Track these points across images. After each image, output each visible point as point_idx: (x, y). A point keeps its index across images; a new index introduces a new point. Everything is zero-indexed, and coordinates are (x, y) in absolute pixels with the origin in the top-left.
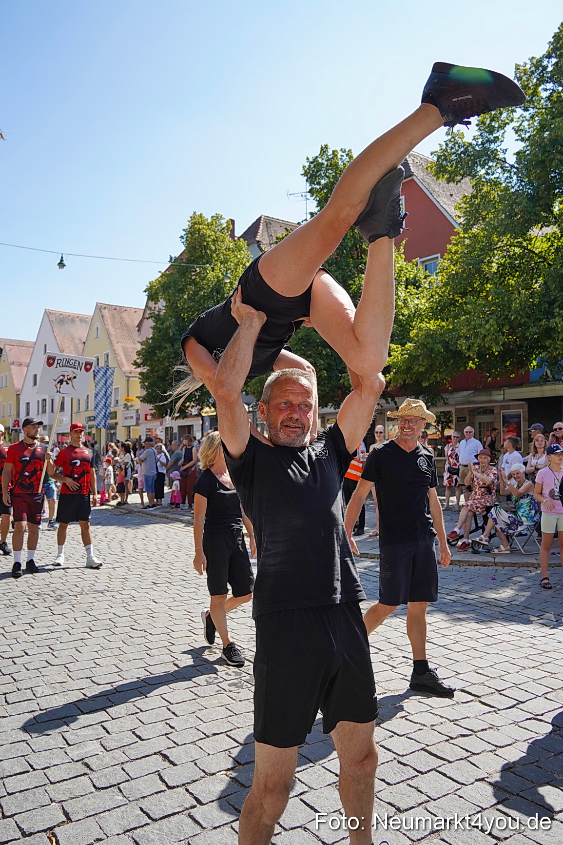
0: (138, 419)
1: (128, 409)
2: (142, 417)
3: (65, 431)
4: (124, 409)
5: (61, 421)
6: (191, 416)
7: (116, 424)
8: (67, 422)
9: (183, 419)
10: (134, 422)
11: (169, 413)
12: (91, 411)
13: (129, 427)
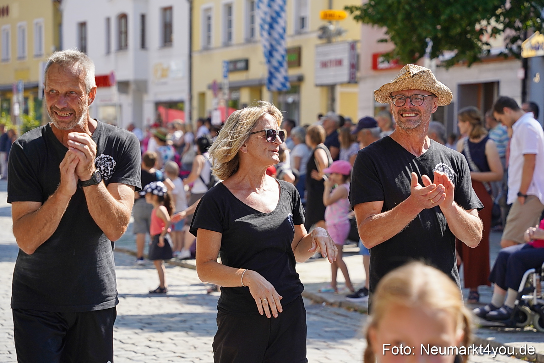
0: (354, 67)
1: (329, 41)
2: (366, 62)
3: (175, 97)
4: (319, 42)
5: (165, 72)
6: (490, 58)
7: (301, 79)
8: (180, 75)
9: (469, 66)
10: (343, 74)
11: (429, 50)
12: (239, 45)
13: (331, 88)
